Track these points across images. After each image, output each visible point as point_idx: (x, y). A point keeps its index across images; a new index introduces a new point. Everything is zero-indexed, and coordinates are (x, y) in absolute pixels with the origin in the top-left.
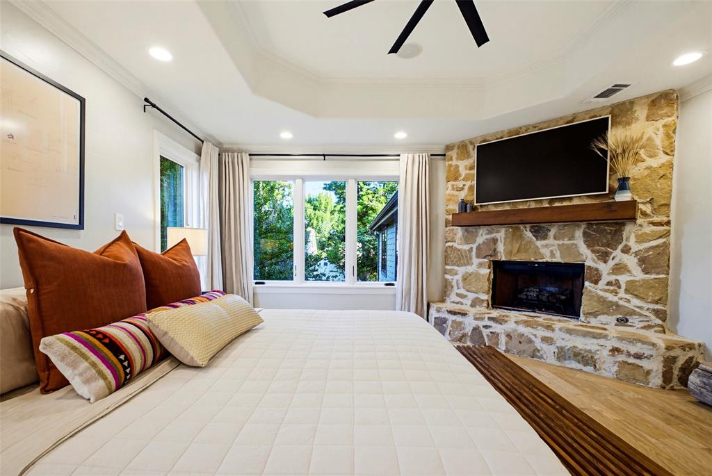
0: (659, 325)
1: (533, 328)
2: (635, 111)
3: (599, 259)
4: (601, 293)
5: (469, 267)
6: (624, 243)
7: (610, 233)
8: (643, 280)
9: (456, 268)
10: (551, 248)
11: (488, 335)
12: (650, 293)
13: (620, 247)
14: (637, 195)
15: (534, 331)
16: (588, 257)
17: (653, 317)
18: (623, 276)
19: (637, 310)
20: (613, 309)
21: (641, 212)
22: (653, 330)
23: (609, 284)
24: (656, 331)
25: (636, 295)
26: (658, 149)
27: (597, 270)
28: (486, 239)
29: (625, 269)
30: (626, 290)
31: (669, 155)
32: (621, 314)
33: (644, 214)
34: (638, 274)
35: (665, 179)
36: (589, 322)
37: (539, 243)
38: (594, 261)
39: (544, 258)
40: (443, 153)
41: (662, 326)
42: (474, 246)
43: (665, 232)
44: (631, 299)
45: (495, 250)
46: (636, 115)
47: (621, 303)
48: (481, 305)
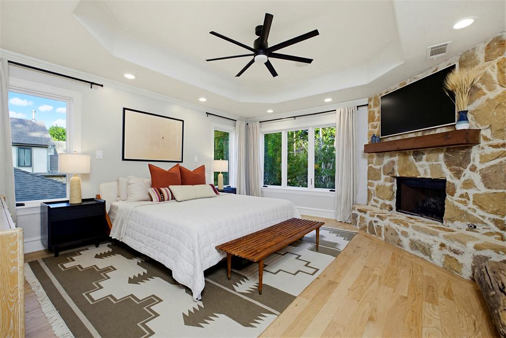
0: (497, 233)
1: (398, 224)
2: (477, 55)
3: (455, 176)
4: (456, 204)
5: (379, 181)
6: (472, 163)
7: (462, 155)
8: (485, 193)
9: (373, 182)
10: (425, 168)
11: (376, 227)
12: (491, 205)
13: (469, 166)
14: (479, 123)
15: (398, 227)
16: (447, 174)
17: (492, 225)
18: (471, 190)
19: (481, 218)
20: (464, 217)
21: (483, 137)
22: (493, 237)
23: (462, 196)
24: (495, 238)
25: (480, 206)
26: (495, 83)
27: (453, 184)
28: (389, 161)
29: (472, 184)
30: (474, 201)
31: (504, 87)
32: (469, 221)
33: (486, 139)
34: (482, 189)
35: (500, 108)
36: (448, 226)
37: (417, 164)
38: (451, 178)
39: (420, 175)
40: (366, 104)
41: (501, 234)
42: (382, 166)
43: (501, 153)
44: (477, 210)
45: (393, 169)
46: (477, 58)
47: (469, 212)
48: (385, 209)
